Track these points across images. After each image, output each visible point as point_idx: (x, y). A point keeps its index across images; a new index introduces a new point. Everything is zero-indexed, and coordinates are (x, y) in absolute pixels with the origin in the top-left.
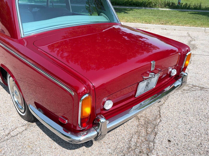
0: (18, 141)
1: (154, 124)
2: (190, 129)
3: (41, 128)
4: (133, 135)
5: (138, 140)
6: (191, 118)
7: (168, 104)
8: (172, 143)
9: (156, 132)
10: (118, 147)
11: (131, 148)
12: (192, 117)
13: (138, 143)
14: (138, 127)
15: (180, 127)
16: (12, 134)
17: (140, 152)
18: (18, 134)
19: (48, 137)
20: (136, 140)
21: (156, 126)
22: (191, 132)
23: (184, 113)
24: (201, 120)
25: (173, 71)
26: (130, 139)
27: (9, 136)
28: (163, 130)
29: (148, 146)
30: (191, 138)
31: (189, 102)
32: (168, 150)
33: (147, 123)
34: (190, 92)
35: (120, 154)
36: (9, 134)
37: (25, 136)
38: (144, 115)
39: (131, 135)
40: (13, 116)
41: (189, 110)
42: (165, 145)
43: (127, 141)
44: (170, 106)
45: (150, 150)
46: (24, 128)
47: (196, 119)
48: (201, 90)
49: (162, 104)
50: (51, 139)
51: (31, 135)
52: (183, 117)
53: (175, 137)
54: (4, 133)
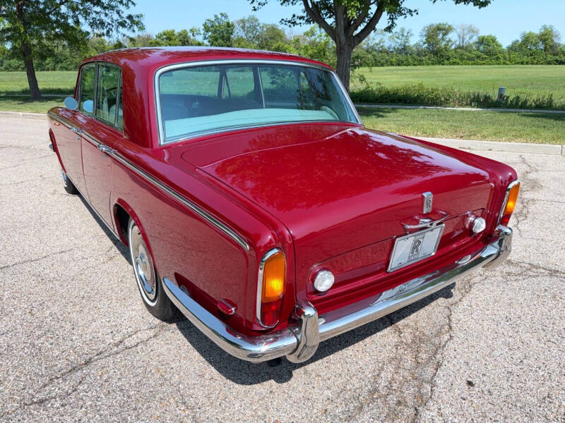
0: (138, 358)
1: (434, 345)
2: (522, 361)
3: (185, 336)
4: (384, 364)
5: (395, 376)
6: (527, 337)
7: (471, 302)
8: (477, 389)
9: (438, 362)
10: (348, 388)
11: (378, 391)
12: (528, 334)
13: (396, 383)
14: (397, 349)
15: (496, 353)
16: (127, 344)
17: (399, 403)
18: (139, 343)
19: (199, 354)
20: (390, 376)
21: (439, 348)
22: (525, 369)
23: (508, 323)
24: (549, 341)
25: (477, 221)
26: (376, 374)
27: (120, 347)
28: (455, 357)
29: (419, 392)
30: (525, 380)
31: (521, 300)
32: (466, 404)
33: (418, 340)
34: (524, 279)
35: (352, 402)
36: (121, 342)
37: (152, 348)
38: (412, 324)
39: (380, 365)
40: (134, 308)
41: (520, 318)
42: (459, 392)
43: (370, 375)
44: (474, 306)
45: (422, 400)
46: (151, 333)
47: (539, 340)
48: (551, 275)
49: (457, 302)
50: (204, 360)
51: (165, 348)
52: (506, 334)
53: (484, 375)
54: (112, 341)
